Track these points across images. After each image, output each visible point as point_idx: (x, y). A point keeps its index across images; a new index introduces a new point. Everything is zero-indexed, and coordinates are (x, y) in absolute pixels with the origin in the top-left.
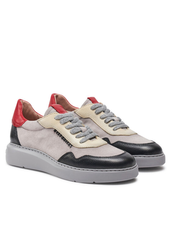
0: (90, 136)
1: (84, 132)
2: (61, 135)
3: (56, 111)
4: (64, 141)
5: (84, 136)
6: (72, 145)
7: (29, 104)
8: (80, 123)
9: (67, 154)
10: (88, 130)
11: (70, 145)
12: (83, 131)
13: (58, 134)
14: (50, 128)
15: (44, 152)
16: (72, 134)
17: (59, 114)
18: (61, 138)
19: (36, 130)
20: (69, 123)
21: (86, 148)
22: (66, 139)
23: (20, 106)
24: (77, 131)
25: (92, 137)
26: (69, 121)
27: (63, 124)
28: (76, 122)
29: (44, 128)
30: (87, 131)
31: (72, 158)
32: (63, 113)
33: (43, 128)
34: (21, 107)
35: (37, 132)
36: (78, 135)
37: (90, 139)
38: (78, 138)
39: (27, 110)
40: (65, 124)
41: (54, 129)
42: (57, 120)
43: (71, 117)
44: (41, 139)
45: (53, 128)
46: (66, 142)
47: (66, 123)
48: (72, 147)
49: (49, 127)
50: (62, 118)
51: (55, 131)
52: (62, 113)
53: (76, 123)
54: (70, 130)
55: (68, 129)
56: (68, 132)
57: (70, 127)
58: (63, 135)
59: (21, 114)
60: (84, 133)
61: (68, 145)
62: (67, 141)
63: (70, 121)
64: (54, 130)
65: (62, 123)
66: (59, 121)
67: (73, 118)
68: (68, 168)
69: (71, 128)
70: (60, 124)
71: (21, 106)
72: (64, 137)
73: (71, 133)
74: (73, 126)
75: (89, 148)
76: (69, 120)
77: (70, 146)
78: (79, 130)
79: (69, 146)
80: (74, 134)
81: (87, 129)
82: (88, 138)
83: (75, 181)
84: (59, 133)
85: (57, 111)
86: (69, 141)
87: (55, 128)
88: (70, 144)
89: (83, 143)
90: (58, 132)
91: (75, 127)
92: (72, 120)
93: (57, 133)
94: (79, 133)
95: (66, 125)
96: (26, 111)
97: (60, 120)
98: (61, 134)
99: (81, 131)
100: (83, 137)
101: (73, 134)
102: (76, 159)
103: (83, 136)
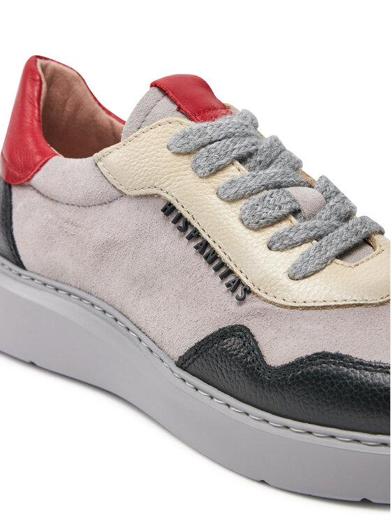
0: (342, 236)
1: (312, 216)
2: (196, 230)
3: (175, 107)
4: (211, 263)
5: (311, 239)
6: (247, 291)
7: (74, 77)
8: (288, 170)
9: (223, 334)
10: (331, 203)
11: (238, 287)
12: (306, 211)
13: (181, 224)
14: (146, 196)
15: (119, 306)
16: (248, 227)
17: (188, 125)
18: (196, 247)
19: (86, 205)
20: (237, 172)
21: (324, 307)
22: (220, 252)
23: (33, 87)
24: (277, 213)
25: (355, 240)
26: (236, 159)
27: (207, 177)
28: (271, 163)
29: (123, 195)
30: (326, 213)
31: (249, 359)
32: (211, 118)
33: (116, 194)
34: (36, 93)
35: (88, 211)
36: (281, 237)
37: (343, 255)
38: (283, 250)
39: (70, 102)
40: (215, 173)
41: (165, 200)
42: (178, 154)
43: (247, 135)
44: (106, 249)
45: (159, 196)
46: (217, 269)
47: (220, 169)
48: (249, 297)
49: (143, 192)
50: (204, 146)
51: (169, 209)
52: (204, 119)
53: (268, 166)
54: (241, 204)
55: (232, 200)
56: (231, 214)
57: (242, 192)
58: (204, 235)
59: (36, 123)
60: (310, 224)
61: (228, 285)
62: (223, 264)
63: (243, 160)
64: (163, 205)
65: (200, 171)
66: (186, 161)
67: (254, 140)
68: (231, 413)
69: (243, 197)
70: (190, 174)
71: (37, 88)
72: (210, 241)
73: (242, 221)
74: (253, 184)
75: (338, 306)
76: (234, 154)
77: (239, 292)
78: (286, 209)
79: (233, 291)
80: (259, 227)
81: (327, 199)
82: (333, 251)
83: (263, 482)
84: (187, 224)
85: (179, 109)
86: (231, 265)
87: (169, 198)
88: (239, 282)
89: (304, 277)
90: (180, 216)
91: (267, 188)
92: (250, 155)
93: (175, 222)
94: (285, 225)
95: (221, 179)
96: (64, 105)
97: (192, 158)
98: (195, 225)
99: (296, 212)
100: (305, 247)
101: (256, 230)
102: (269, 368)
103: (304, 241)
